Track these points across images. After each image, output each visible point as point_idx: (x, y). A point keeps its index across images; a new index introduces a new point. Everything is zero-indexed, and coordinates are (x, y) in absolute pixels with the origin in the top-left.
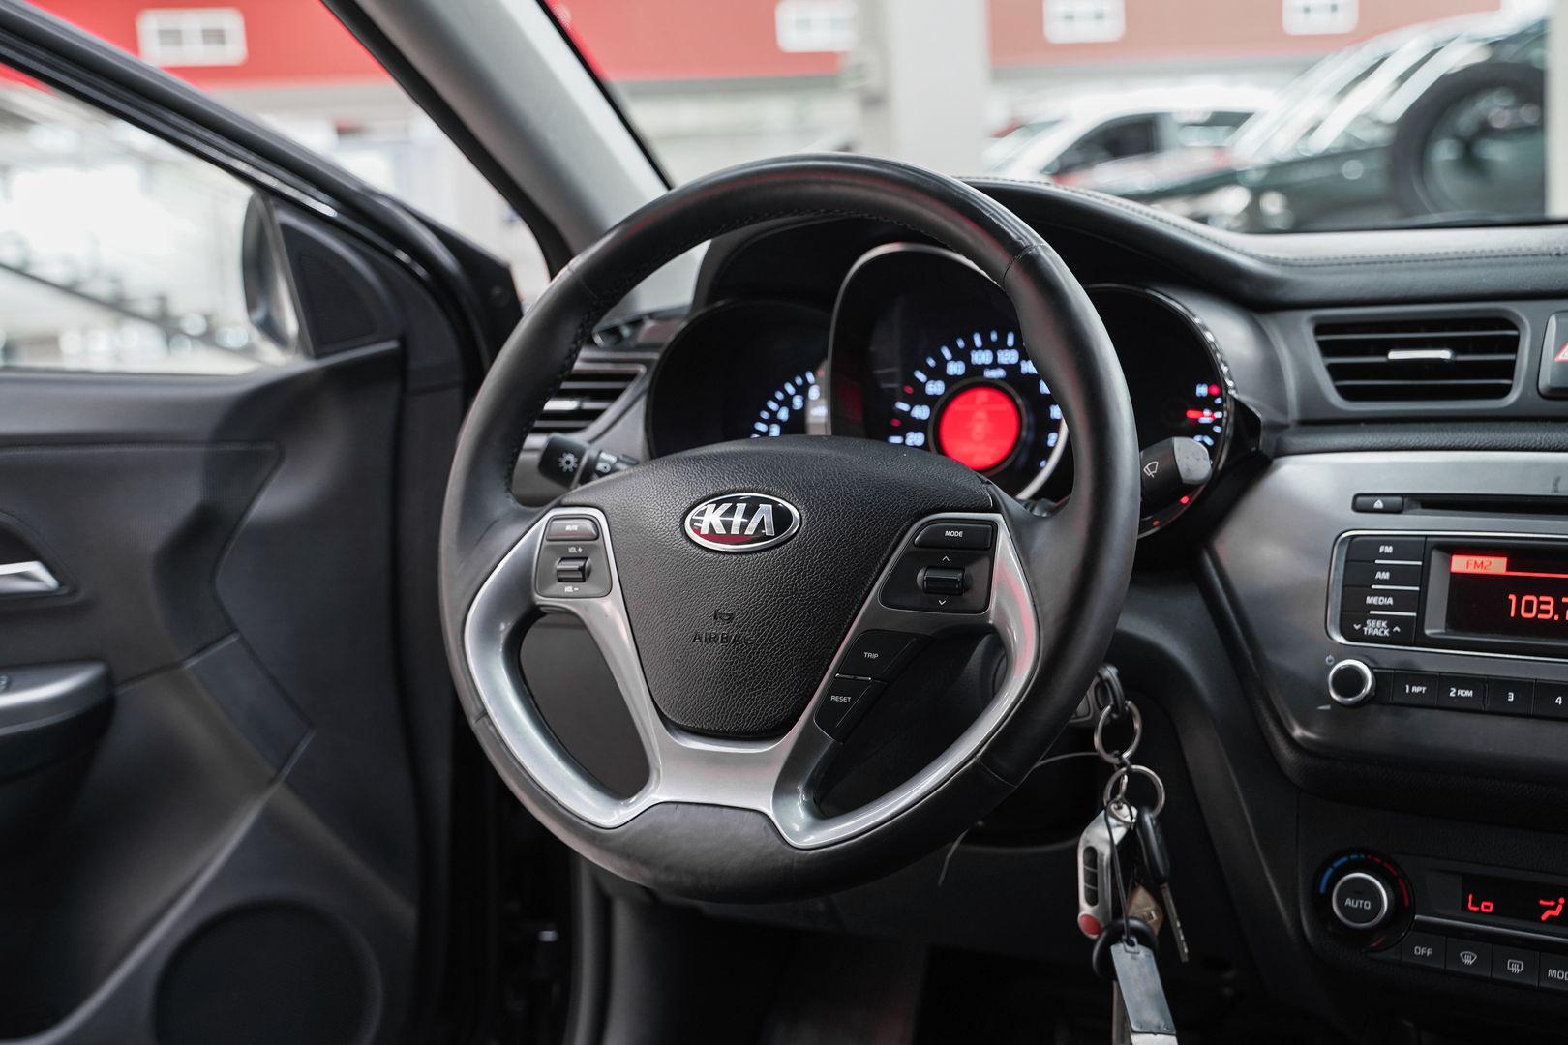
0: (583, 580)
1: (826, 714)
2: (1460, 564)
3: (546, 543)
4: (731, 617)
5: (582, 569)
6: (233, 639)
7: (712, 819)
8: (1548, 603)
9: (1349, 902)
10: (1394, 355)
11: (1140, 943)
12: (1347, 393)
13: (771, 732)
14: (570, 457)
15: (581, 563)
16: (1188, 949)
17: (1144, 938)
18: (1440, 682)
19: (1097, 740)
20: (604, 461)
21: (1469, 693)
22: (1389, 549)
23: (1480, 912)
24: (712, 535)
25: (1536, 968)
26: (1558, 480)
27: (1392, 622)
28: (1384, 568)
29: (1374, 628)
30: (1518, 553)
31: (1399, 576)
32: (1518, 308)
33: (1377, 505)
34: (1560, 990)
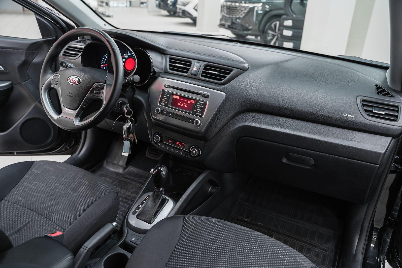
0: (57, 85)
1: (82, 108)
2: (174, 97)
3: (53, 79)
4: (71, 93)
5: (57, 83)
6: (30, 80)
7: (68, 120)
8: (182, 104)
9: (156, 139)
10: (177, 65)
11: (129, 141)
12: (170, 69)
13: (75, 110)
14: (64, 64)
15: (57, 82)
16: (137, 142)
17: (130, 140)
18: (168, 112)
19: (125, 114)
20: (69, 65)
21: (171, 114)
22: (166, 93)
23: (170, 142)
24: (71, 82)
25: (174, 150)
26: (187, 87)
27: (165, 103)
28: (165, 96)
29: (163, 104)
30: (181, 97)
31: (167, 97)
32: (192, 61)
33: (167, 87)
34: (176, 153)
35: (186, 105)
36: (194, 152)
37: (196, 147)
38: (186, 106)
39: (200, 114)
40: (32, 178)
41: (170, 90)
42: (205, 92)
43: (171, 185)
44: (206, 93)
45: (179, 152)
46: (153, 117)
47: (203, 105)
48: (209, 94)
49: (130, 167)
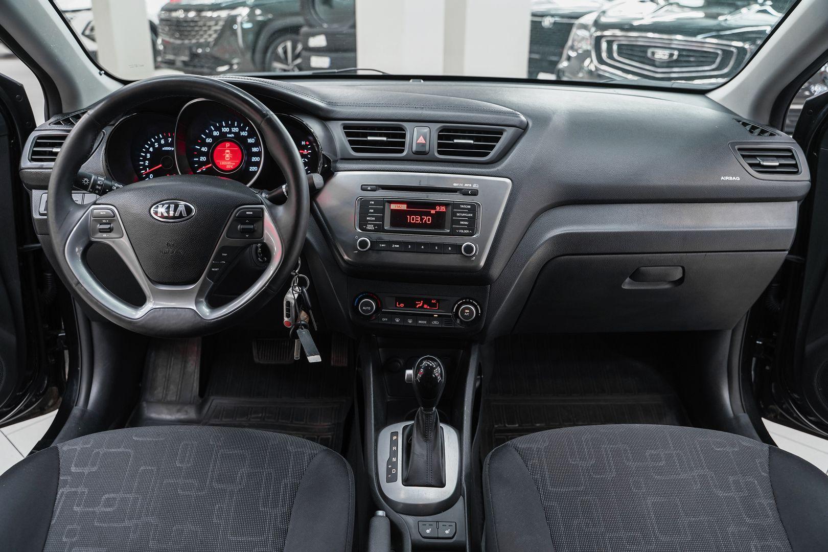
0: (110, 232)
1: (211, 275)
2: (393, 207)
3: (92, 218)
4: (174, 245)
5: (110, 228)
8: (418, 218)
9: (364, 308)
10: (369, 138)
11: (305, 328)
12: (355, 150)
13: (191, 282)
14: (87, 179)
16: (317, 326)
18: (389, 243)
20: (100, 180)
21: (398, 246)
22: (373, 203)
23: (400, 307)
24: (162, 217)
25: (416, 321)
26: (420, 181)
27: (375, 225)
28: (372, 209)
29: (370, 227)
30: (410, 204)
31: (376, 211)
32: (406, 125)
33: (369, 188)
35: (429, 219)
36: (467, 312)
37: (468, 300)
38: (429, 221)
39: (468, 231)
41: (381, 194)
42: (466, 185)
43: (389, 400)
44: (470, 185)
45: (429, 322)
46: (345, 259)
47: (470, 211)
48: (475, 186)
49: (212, 398)
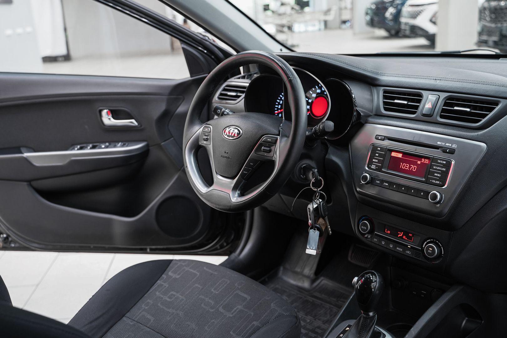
0: (207, 141)
1: (242, 176)
2: (393, 154)
3: (203, 132)
4: (227, 153)
5: (207, 138)
6: (172, 139)
7: (222, 193)
8: (407, 166)
9: (362, 227)
10: (396, 101)
11: (317, 230)
12: (385, 109)
13: (233, 178)
14: (219, 110)
15: (206, 137)
16: (332, 232)
17: (319, 229)
18: (382, 181)
19: (311, 185)
20: (226, 112)
21: (387, 184)
22: (379, 149)
23: (387, 233)
25: (394, 247)
26: (414, 137)
27: (376, 166)
28: (377, 153)
29: (373, 167)
30: (404, 154)
31: (380, 155)
32: (423, 92)
33: (380, 138)
34: (398, 252)
35: (415, 167)
36: (430, 250)
37: (435, 240)
38: (414, 169)
39: (439, 182)
40: (167, 286)
41: (386, 143)
42: (447, 144)
43: (391, 310)
44: (450, 145)
45: (404, 251)
46: (358, 189)
47: (444, 166)
48: (454, 146)
49: (322, 278)
